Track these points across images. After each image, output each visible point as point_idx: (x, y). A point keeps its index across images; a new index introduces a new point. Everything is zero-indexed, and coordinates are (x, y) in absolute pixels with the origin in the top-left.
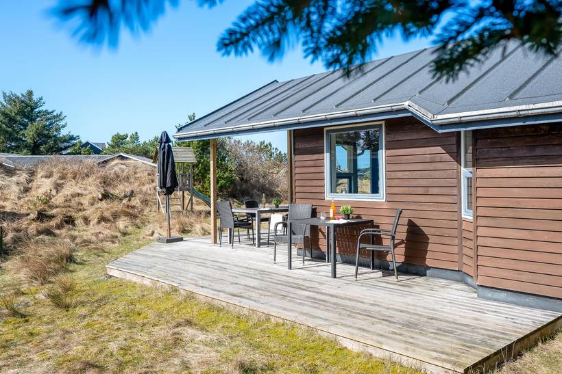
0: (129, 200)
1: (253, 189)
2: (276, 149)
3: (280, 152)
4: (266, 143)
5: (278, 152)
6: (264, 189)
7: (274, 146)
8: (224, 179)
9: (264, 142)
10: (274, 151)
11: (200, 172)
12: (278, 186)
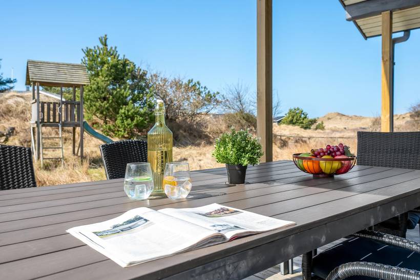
0: (6, 140)
1: (178, 130)
2: (205, 88)
3: (209, 92)
4: (195, 81)
5: (207, 91)
6: (191, 130)
7: (203, 85)
8: (141, 115)
9: (192, 80)
10: (203, 89)
11: (111, 106)
12: (206, 127)
